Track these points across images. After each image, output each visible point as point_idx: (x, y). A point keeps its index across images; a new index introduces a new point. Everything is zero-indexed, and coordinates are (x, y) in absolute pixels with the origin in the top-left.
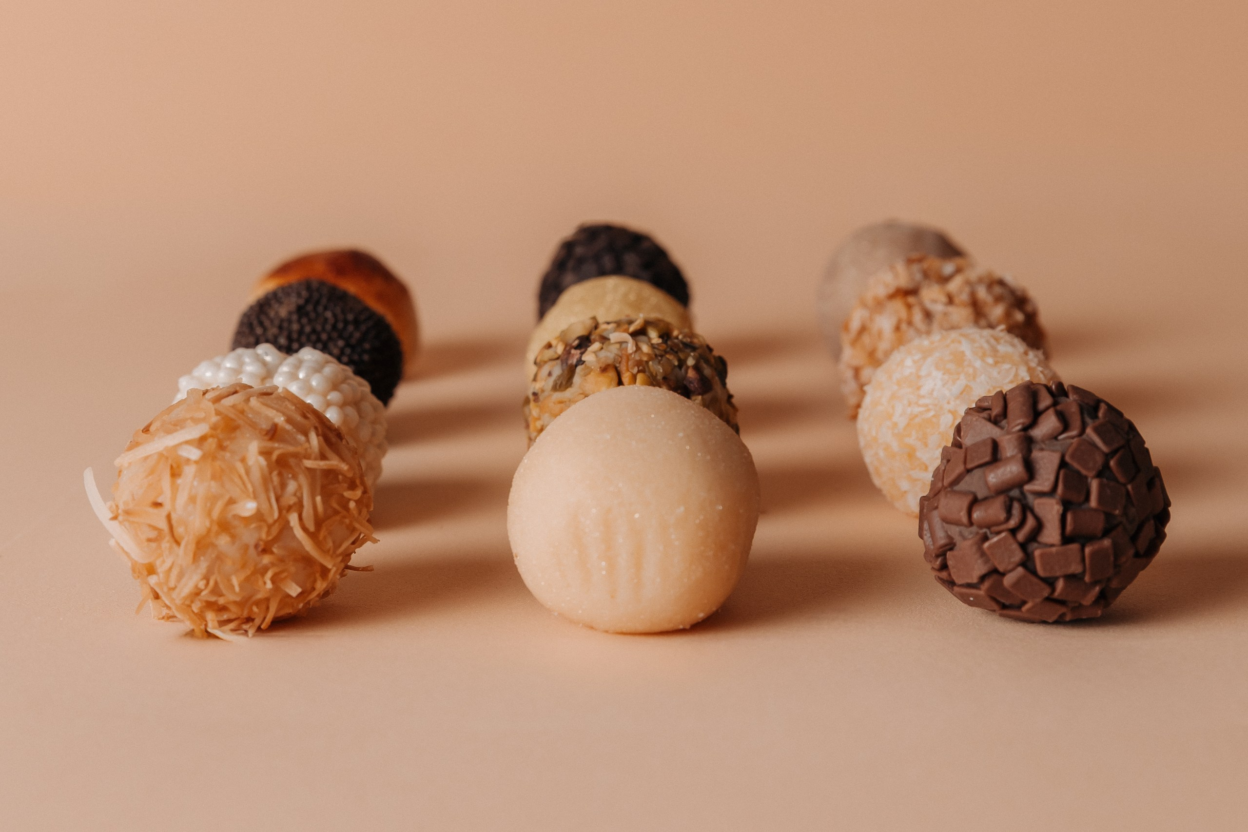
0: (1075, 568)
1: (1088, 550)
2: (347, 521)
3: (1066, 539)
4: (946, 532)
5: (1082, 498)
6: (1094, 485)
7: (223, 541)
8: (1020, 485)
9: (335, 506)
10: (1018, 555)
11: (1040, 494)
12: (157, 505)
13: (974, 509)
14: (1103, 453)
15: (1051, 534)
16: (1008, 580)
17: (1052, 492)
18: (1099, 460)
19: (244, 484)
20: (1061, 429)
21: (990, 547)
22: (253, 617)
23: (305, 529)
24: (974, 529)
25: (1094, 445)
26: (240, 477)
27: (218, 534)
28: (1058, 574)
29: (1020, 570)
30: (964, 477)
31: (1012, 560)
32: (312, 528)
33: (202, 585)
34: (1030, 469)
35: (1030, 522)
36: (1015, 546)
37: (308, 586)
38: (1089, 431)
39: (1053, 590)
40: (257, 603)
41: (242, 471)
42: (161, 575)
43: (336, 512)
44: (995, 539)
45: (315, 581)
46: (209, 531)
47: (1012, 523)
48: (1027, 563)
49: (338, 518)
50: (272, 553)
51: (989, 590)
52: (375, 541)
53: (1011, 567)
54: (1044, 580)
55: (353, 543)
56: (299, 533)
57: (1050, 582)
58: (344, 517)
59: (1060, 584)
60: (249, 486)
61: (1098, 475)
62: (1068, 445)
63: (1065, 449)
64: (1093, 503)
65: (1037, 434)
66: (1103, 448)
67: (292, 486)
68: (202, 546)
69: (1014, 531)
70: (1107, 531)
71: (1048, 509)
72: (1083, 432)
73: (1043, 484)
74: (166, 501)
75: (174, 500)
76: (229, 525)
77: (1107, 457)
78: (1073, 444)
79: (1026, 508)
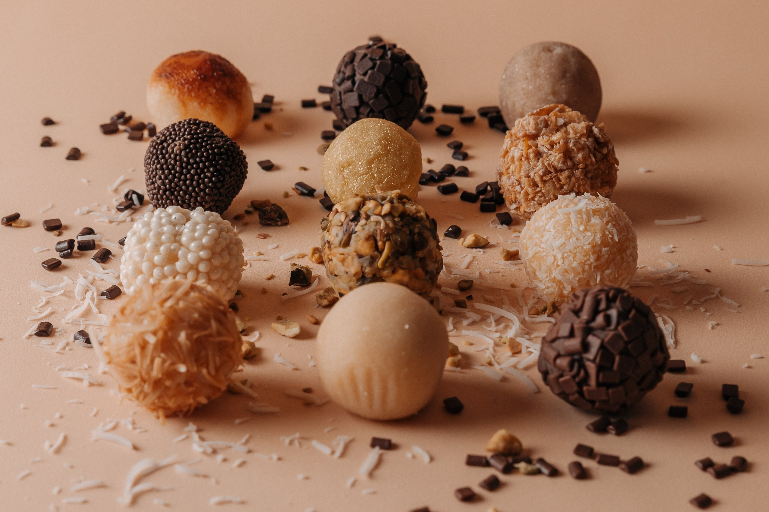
0: (604, 397)
1: (610, 390)
3: (599, 384)
5: (610, 365)
6: (617, 358)
7: (168, 382)
8: (580, 353)
9: (225, 358)
10: (575, 388)
11: (589, 360)
12: (134, 362)
13: (557, 358)
14: (625, 341)
15: (593, 382)
16: (571, 398)
17: (594, 360)
18: (622, 344)
19: (178, 355)
20: (605, 324)
21: (562, 381)
23: (210, 375)
24: (557, 369)
25: (621, 336)
26: (177, 351)
27: (165, 378)
28: (596, 399)
29: (577, 394)
30: (556, 340)
31: (573, 389)
32: (214, 374)
33: (156, 400)
34: (585, 346)
35: (582, 373)
36: (574, 383)
38: (620, 328)
39: (594, 406)
40: (185, 406)
41: (177, 347)
42: (135, 393)
44: (564, 378)
46: (161, 376)
47: (572, 371)
48: (580, 392)
50: (194, 386)
53: (572, 392)
54: (588, 400)
56: (207, 376)
57: (592, 402)
59: (597, 404)
60: (181, 357)
61: (621, 353)
62: (609, 335)
63: (606, 337)
64: (615, 367)
65: (593, 325)
66: (626, 338)
67: (203, 353)
68: (157, 384)
69: (574, 377)
70: (622, 382)
71: (592, 368)
72: (616, 328)
73: (591, 355)
74: (138, 360)
75: (142, 362)
76: (171, 374)
77: (627, 343)
78: (611, 333)
79: (582, 366)
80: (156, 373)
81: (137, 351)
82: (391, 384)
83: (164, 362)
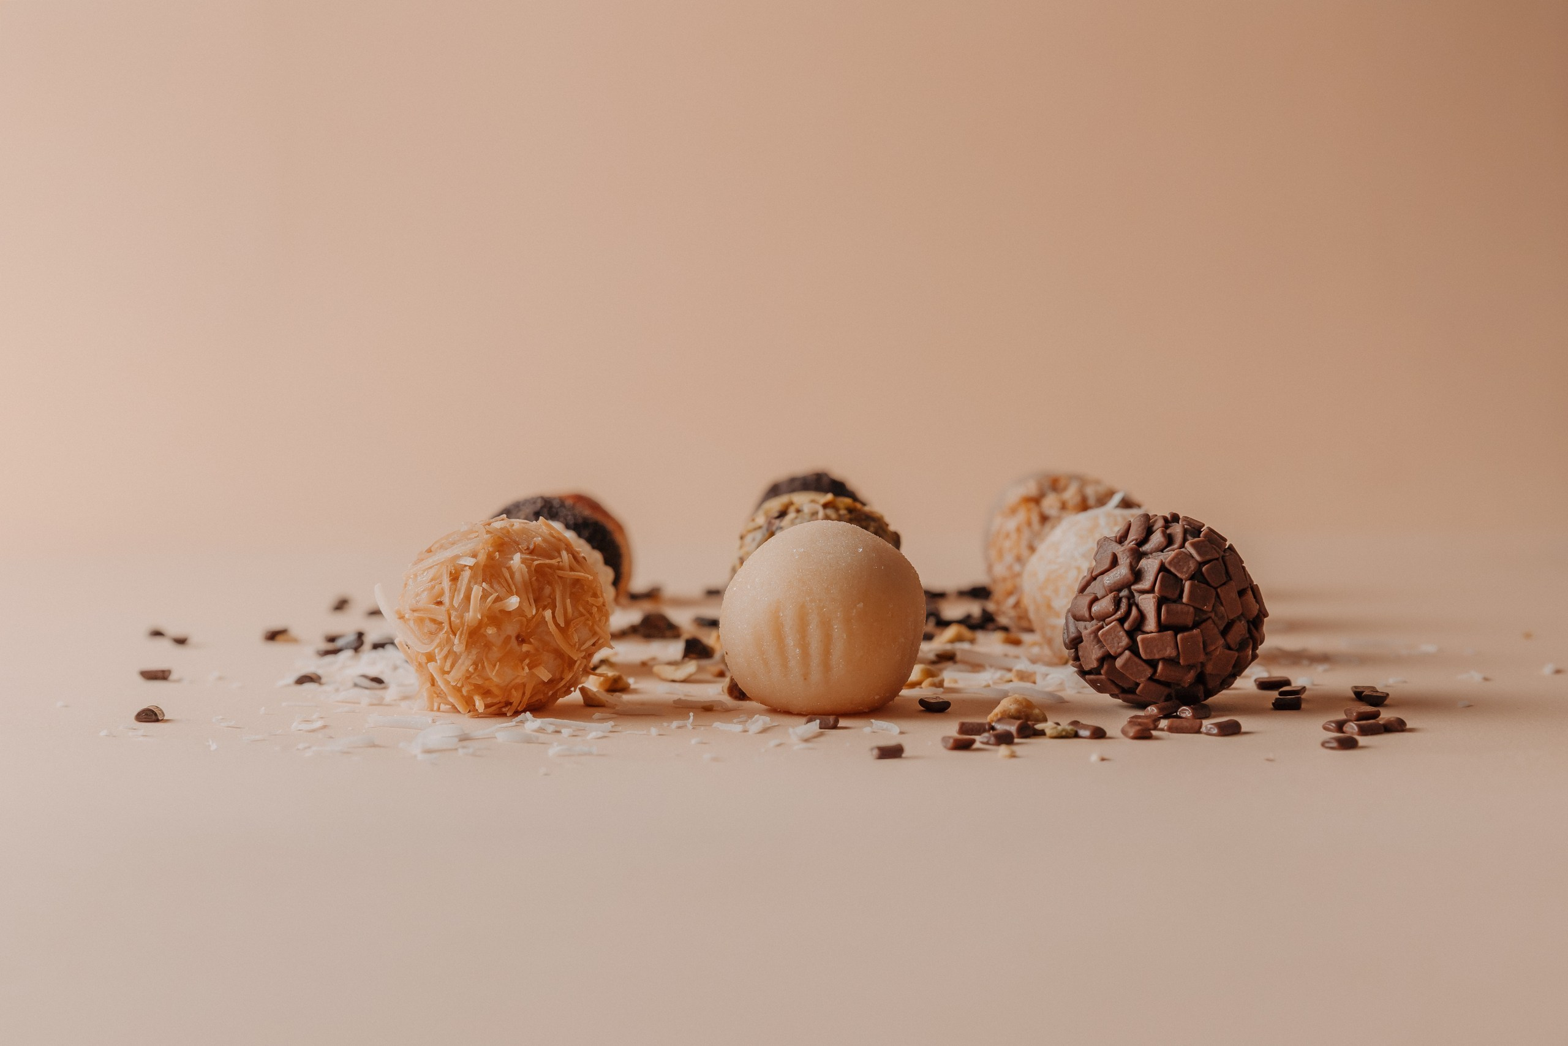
0: (1170, 652)
1: (1179, 637)
2: (590, 623)
3: (1162, 627)
4: (1077, 628)
5: (1176, 596)
6: (1187, 585)
7: (491, 631)
8: (1128, 585)
9: (581, 609)
10: (1125, 641)
11: (1143, 592)
12: (440, 603)
13: (1093, 605)
14: (1197, 561)
15: (1151, 624)
16: (1119, 663)
17: (1151, 591)
18: (1192, 566)
19: (509, 585)
20: (1165, 544)
21: (1103, 635)
22: (511, 701)
23: (557, 625)
24: (1094, 622)
25: (1191, 556)
26: (506, 580)
27: (487, 625)
28: (1157, 657)
29: (1127, 652)
30: (1091, 583)
31: (1120, 644)
32: (562, 625)
33: (471, 669)
34: (1137, 575)
35: (1134, 611)
36: (1122, 633)
37: (558, 676)
38: (1187, 544)
39: (1155, 672)
40: (516, 687)
41: (508, 576)
42: (438, 662)
43: (582, 615)
44: (1107, 628)
45: (563, 672)
46: (481, 621)
47: (1118, 615)
48: (1133, 648)
49: (583, 618)
50: (530, 643)
51: (1107, 673)
52: (612, 648)
53: (1119, 650)
54: (1145, 661)
55: (594, 645)
56: (552, 627)
57: (1152, 664)
58: (588, 620)
59: (1160, 666)
60: (513, 588)
61: (1192, 578)
62: (1169, 555)
63: (1166, 559)
64: (1185, 600)
65: (1146, 548)
66: (1198, 558)
67: (547, 590)
68: (474, 635)
69: (1122, 621)
70: (1196, 625)
71: (1148, 604)
72: (1182, 546)
73: (1145, 584)
74: (446, 599)
75: (452, 598)
76: (497, 618)
77: (1201, 564)
78: (1173, 554)
79: (1132, 603)
80: (473, 615)
81: (446, 583)
82: (838, 630)
83: (484, 597)
